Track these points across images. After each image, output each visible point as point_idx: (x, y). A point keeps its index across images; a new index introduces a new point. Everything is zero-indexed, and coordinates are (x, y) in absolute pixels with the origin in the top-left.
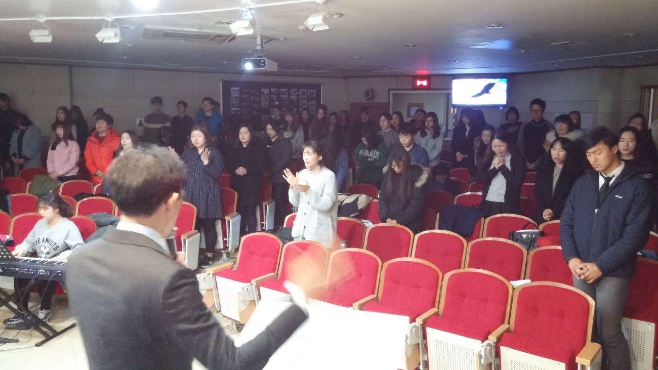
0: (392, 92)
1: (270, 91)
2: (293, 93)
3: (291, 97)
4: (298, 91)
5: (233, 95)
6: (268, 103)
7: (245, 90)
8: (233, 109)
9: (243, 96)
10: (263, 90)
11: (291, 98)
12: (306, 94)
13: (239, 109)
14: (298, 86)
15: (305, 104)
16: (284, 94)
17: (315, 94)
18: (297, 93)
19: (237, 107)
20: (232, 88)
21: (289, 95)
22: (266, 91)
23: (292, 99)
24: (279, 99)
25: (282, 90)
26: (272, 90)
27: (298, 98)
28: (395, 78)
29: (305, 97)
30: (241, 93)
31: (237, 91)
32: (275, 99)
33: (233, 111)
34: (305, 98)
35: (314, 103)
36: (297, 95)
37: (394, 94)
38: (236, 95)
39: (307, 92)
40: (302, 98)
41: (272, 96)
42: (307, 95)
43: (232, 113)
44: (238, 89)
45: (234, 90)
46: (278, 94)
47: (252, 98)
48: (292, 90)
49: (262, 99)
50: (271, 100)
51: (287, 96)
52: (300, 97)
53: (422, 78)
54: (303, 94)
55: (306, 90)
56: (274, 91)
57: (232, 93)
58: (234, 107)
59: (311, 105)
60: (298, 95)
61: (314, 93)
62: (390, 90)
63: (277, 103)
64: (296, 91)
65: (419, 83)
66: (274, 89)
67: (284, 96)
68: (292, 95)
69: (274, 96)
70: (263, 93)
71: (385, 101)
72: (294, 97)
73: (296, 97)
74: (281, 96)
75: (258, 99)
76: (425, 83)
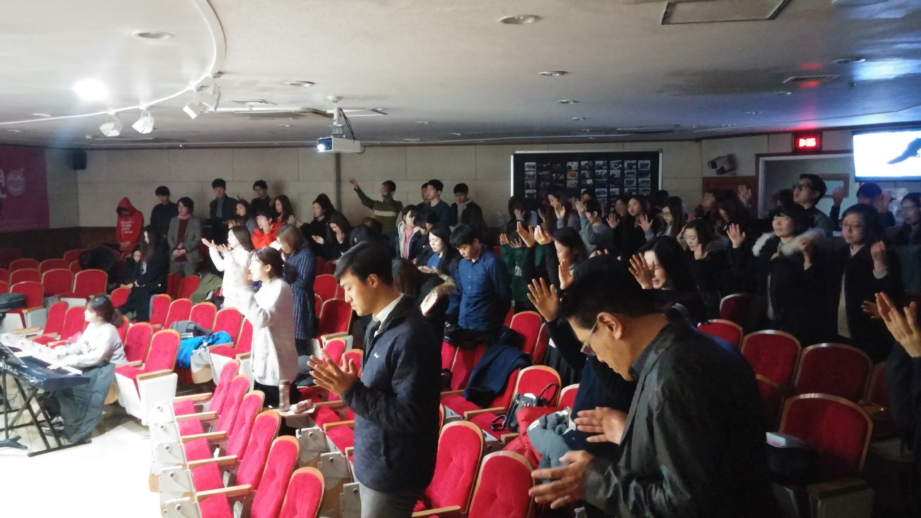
0: (761, 159)
1: (579, 165)
2: (615, 166)
3: (612, 172)
4: (623, 164)
5: (528, 173)
6: (577, 181)
7: (545, 165)
8: (527, 191)
9: (540, 174)
10: (569, 164)
11: (611, 174)
12: (634, 167)
13: (535, 191)
14: (623, 156)
15: (632, 182)
16: (600, 167)
17: (649, 167)
18: (620, 166)
19: (533, 188)
20: (526, 164)
21: (609, 169)
22: (574, 165)
23: (613, 175)
24: (593, 176)
25: (597, 162)
26: (583, 163)
27: (622, 173)
28: (765, 137)
29: (634, 171)
30: (539, 169)
31: (533, 167)
32: (587, 176)
33: (528, 194)
34: (633, 173)
35: (648, 179)
36: (619, 169)
37: (767, 163)
38: (531, 173)
39: (637, 164)
40: (628, 173)
41: (582, 172)
42: (637, 168)
43: (526, 196)
44: (534, 164)
45: (529, 167)
46: (592, 169)
47: (554, 175)
48: (613, 163)
49: (568, 177)
50: (582, 178)
51: (606, 171)
52: (625, 172)
53: (807, 134)
54: (630, 166)
55: (634, 162)
56: (586, 164)
57: (526, 169)
58: (528, 188)
59: (642, 182)
60: (622, 169)
61: (647, 164)
62: (758, 156)
63: (589, 182)
64: (619, 163)
65: (803, 143)
66: (586, 162)
67: (600, 171)
68: (613, 169)
69: (586, 172)
70: (570, 167)
71: (753, 173)
72: (616, 172)
73: (619, 172)
74: (596, 171)
75: (562, 177)
76: (810, 142)
